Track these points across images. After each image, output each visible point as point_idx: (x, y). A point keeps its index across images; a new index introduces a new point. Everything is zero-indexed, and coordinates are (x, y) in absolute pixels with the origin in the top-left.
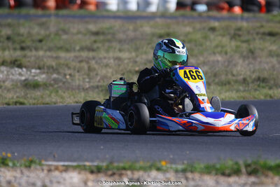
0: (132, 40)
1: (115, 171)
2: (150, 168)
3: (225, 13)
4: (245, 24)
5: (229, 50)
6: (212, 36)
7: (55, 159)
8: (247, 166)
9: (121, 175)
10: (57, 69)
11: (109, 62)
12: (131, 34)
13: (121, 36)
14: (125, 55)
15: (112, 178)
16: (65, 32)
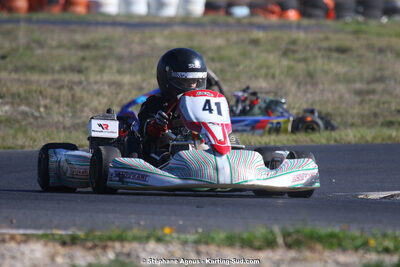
1: (97, 242)
2: (148, 238)
3: (274, 19)
4: (301, 35)
5: (277, 73)
6: (254, 52)
7: (11, 225)
8: (286, 235)
9: (105, 248)
10: (26, 99)
11: (101, 88)
12: (137, 49)
13: (122, 51)
14: (126, 79)
15: (92, 252)
16: (40, 44)
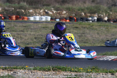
0: (35, 29)
3: (64, 21)
4: (68, 25)
12: (35, 27)
13: (32, 27)
14: (32, 33)
16: (16, 26)
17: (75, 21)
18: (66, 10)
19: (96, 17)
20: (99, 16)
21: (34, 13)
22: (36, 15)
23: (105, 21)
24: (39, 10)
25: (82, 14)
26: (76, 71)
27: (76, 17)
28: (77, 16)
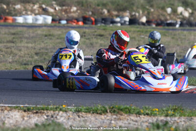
0: (32, 37)
1: (37, 111)
2: (56, 109)
3: (74, 24)
12: (32, 35)
13: (26, 35)
17: (92, 24)
18: (76, 4)
19: (127, 16)
20: (132, 16)
21: (24, 10)
22: (27, 14)
23: (143, 24)
24: (32, 5)
25: (104, 12)
26: (148, 114)
27: (94, 17)
28: (95, 15)
